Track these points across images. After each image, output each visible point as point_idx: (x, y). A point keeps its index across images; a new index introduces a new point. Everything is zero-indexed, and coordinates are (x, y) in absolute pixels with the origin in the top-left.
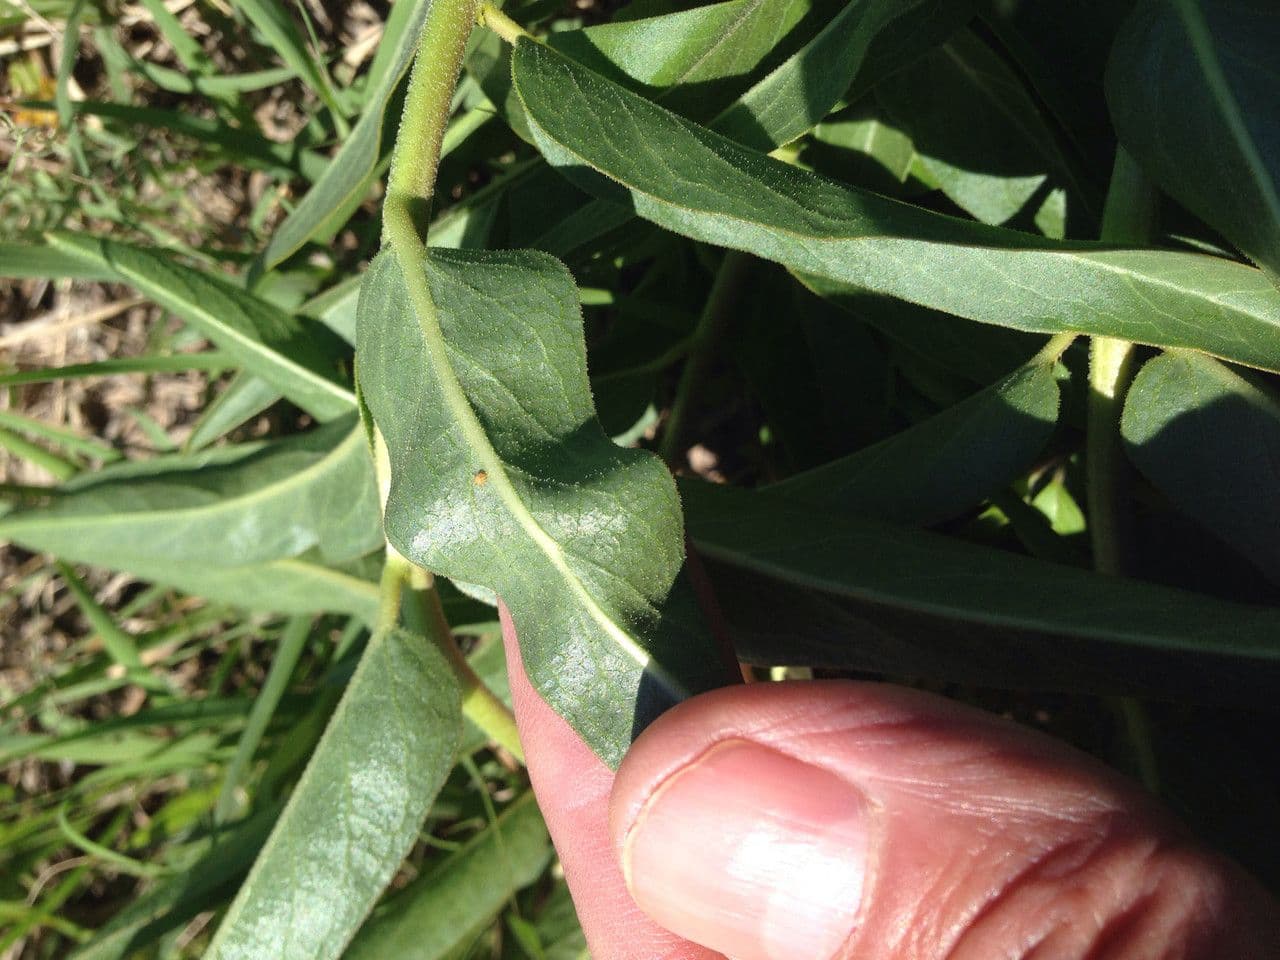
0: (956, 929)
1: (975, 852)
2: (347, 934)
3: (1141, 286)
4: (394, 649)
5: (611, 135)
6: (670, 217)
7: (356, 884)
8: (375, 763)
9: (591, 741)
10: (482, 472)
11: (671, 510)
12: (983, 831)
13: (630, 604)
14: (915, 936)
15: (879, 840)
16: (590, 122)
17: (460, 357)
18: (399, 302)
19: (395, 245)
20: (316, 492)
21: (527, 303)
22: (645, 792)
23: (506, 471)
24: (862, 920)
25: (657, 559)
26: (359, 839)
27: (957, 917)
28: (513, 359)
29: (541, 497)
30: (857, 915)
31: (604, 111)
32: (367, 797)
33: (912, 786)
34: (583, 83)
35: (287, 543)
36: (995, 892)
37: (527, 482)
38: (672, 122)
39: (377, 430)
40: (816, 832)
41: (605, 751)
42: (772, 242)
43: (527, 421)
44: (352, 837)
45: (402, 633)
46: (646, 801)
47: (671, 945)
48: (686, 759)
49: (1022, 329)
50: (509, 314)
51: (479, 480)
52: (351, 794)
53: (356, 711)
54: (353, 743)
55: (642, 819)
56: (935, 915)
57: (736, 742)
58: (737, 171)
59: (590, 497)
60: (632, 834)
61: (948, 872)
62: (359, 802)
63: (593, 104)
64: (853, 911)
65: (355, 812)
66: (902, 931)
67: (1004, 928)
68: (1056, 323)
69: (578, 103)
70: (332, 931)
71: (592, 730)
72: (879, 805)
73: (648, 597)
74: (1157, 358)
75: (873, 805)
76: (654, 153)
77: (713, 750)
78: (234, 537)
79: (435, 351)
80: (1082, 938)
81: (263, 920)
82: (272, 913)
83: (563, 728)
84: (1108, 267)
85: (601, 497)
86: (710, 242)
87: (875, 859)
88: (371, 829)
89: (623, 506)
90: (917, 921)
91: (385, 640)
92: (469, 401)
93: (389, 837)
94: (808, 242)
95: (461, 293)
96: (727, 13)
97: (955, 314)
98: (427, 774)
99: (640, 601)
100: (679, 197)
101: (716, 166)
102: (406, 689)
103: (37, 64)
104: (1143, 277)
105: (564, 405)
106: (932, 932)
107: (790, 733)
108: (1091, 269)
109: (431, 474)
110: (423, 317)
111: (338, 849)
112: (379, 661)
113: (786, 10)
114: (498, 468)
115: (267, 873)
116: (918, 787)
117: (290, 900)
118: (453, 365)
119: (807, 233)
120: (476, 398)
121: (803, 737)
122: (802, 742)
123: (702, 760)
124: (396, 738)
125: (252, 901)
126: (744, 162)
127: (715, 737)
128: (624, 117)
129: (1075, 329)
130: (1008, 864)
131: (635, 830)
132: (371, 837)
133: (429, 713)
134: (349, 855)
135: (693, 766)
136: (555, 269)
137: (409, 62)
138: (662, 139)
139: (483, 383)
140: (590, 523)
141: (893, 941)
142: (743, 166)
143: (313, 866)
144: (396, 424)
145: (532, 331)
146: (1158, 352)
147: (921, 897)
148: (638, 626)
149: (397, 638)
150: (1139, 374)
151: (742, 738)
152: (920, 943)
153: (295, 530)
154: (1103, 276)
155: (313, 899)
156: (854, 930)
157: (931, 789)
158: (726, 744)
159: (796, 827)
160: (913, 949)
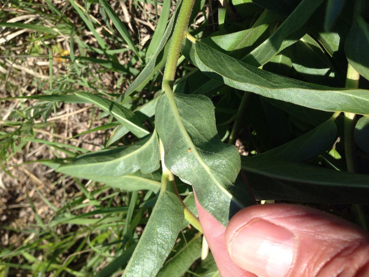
0: (318, 269)
1: (323, 249)
2: (158, 270)
3: (356, 99)
4: (166, 196)
5: (219, 64)
6: (232, 84)
7: (160, 257)
8: (163, 225)
9: (219, 219)
10: (190, 149)
11: (238, 159)
12: (325, 243)
13: (227, 183)
14: (307, 270)
15: (297, 246)
16: (214, 61)
17: (185, 121)
18: (168, 107)
19: (166, 93)
20: (139, 156)
21: (201, 108)
22: (234, 232)
23: (196, 149)
24: (293, 266)
25: (234, 172)
26: (160, 245)
27: (318, 265)
28: (198, 121)
29: (205, 155)
30: (292, 265)
31: (217, 58)
32: (161, 234)
33: (305, 232)
34: (212, 51)
35: (132, 169)
36: (328, 259)
37: (201, 152)
38: (234, 60)
39: (160, 140)
40: (280, 243)
41: (222, 221)
42: (259, 90)
43: (201, 137)
44: (158, 244)
45: (168, 192)
46: (235, 234)
47: (242, 273)
48: (245, 224)
49: (326, 111)
50: (197, 110)
51: (189, 151)
52: (157, 233)
53: (157, 212)
54: (157, 220)
55: (234, 239)
56: (312, 265)
57: (258, 219)
58: (251, 72)
59: (217, 155)
60: (231, 243)
61: (316, 254)
62: (159, 235)
63: (215, 56)
64: (290, 264)
65: (159, 238)
66: (304, 269)
67: (331, 268)
68: (335, 109)
69: (211, 56)
70: (154, 269)
71: (219, 216)
72: (297, 237)
73: (232, 182)
74: (362, 118)
75: (296, 236)
76: (230, 68)
77: (252, 221)
78: (118, 168)
79: (178, 119)
80: (352, 271)
81: (136, 266)
82: (139, 264)
83: (210, 216)
84: (347, 94)
85: (220, 155)
86: (243, 90)
87: (296, 250)
88: (163, 242)
89: (225, 158)
90: (308, 266)
91: (163, 194)
92: (187, 131)
93: (167, 244)
94: (268, 90)
95: (184, 105)
96: (247, 32)
97: (308, 107)
98: (176, 228)
99: (230, 183)
100: (237, 79)
101: (246, 71)
102: (170, 206)
103: (59, 46)
104: (357, 97)
105: (210, 133)
106: (312, 269)
107: (272, 217)
108: (343, 95)
109: (177, 149)
110: (174, 111)
111: (155, 248)
112: (162, 199)
113: (260, 30)
114: (194, 148)
115: (137, 254)
116: (307, 232)
117: (143, 261)
118: (183, 123)
119: (270, 88)
120: (189, 131)
121: (275, 218)
122: (276, 220)
123: (250, 224)
124: (168, 219)
125: (133, 261)
126: (253, 70)
127: (252, 218)
128: (222, 60)
129: (340, 111)
130: (332, 252)
131: (232, 241)
132: (163, 244)
133: (176, 212)
134: (158, 249)
135: (247, 226)
136: (208, 100)
137: (163, 46)
138: (232, 65)
139: (190, 127)
140: (217, 162)
141: (302, 271)
142: (253, 71)
143: (149, 252)
144: (166, 138)
145: (203, 115)
146: (362, 116)
147: (308, 261)
148: (229, 188)
149: (166, 193)
150: (358, 122)
151: (260, 218)
152: (309, 272)
153: (134, 166)
154: (346, 97)
155: (149, 260)
156: (291, 269)
157: (311, 232)
158: (255, 220)
159: (274, 242)
160: (307, 273)
